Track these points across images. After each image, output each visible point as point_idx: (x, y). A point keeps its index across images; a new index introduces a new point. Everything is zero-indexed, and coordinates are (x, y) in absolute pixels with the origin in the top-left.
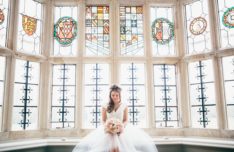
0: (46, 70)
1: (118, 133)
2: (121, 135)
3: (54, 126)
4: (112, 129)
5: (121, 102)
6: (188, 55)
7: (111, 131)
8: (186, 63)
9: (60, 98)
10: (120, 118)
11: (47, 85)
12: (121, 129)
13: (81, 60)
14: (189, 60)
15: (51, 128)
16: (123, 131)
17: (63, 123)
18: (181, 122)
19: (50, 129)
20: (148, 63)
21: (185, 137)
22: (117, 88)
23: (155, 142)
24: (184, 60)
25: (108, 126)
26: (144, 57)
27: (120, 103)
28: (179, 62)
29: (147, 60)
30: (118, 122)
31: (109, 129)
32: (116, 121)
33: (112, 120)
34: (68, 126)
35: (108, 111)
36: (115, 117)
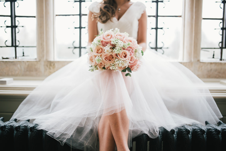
1: (124, 71)
2: (133, 73)
4: (110, 58)
7: (107, 64)
12: (135, 58)
16: (138, 63)
17: (14, 48)
23: (212, 91)
25: (99, 51)
30: (124, 39)
31: (101, 59)
32: (119, 37)
33: (108, 35)
34: (22, 55)
35: (101, 19)
36: (116, 29)
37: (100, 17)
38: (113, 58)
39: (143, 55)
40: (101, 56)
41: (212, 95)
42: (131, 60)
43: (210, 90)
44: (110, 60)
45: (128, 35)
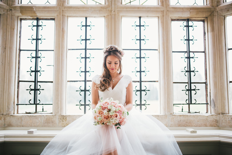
0: (8, 26)
1: (116, 125)
2: (122, 127)
3: (23, 110)
4: (107, 118)
5: (122, 74)
6: (225, 4)
7: (105, 121)
8: (222, 16)
9: (31, 69)
10: (119, 99)
11: (11, 48)
12: (123, 117)
13: (61, 11)
14: (228, 11)
15: (18, 113)
16: (125, 120)
17: (35, 105)
18: (212, 106)
19: (16, 114)
20: (163, 16)
21: (220, 129)
22: (116, 50)
23: (176, 137)
24: (219, 11)
25: (100, 113)
26: (158, 6)
27: (120, 76)
28: (210, 15)
29: (163, 12)
30: (116, 105)
31: (101, 118)
32: (113, 104)
33: (106, 103)
34: (42, 110)
35: (101, 89)
36: (111, 98)
37: (100, 87)
38: (109, 117)
39: (128, 115)
40: (101, 116)
41: (175, 140)
42: (120, 119)
43: (174, 136)
44: (107, 119)
45: (119, 102)
